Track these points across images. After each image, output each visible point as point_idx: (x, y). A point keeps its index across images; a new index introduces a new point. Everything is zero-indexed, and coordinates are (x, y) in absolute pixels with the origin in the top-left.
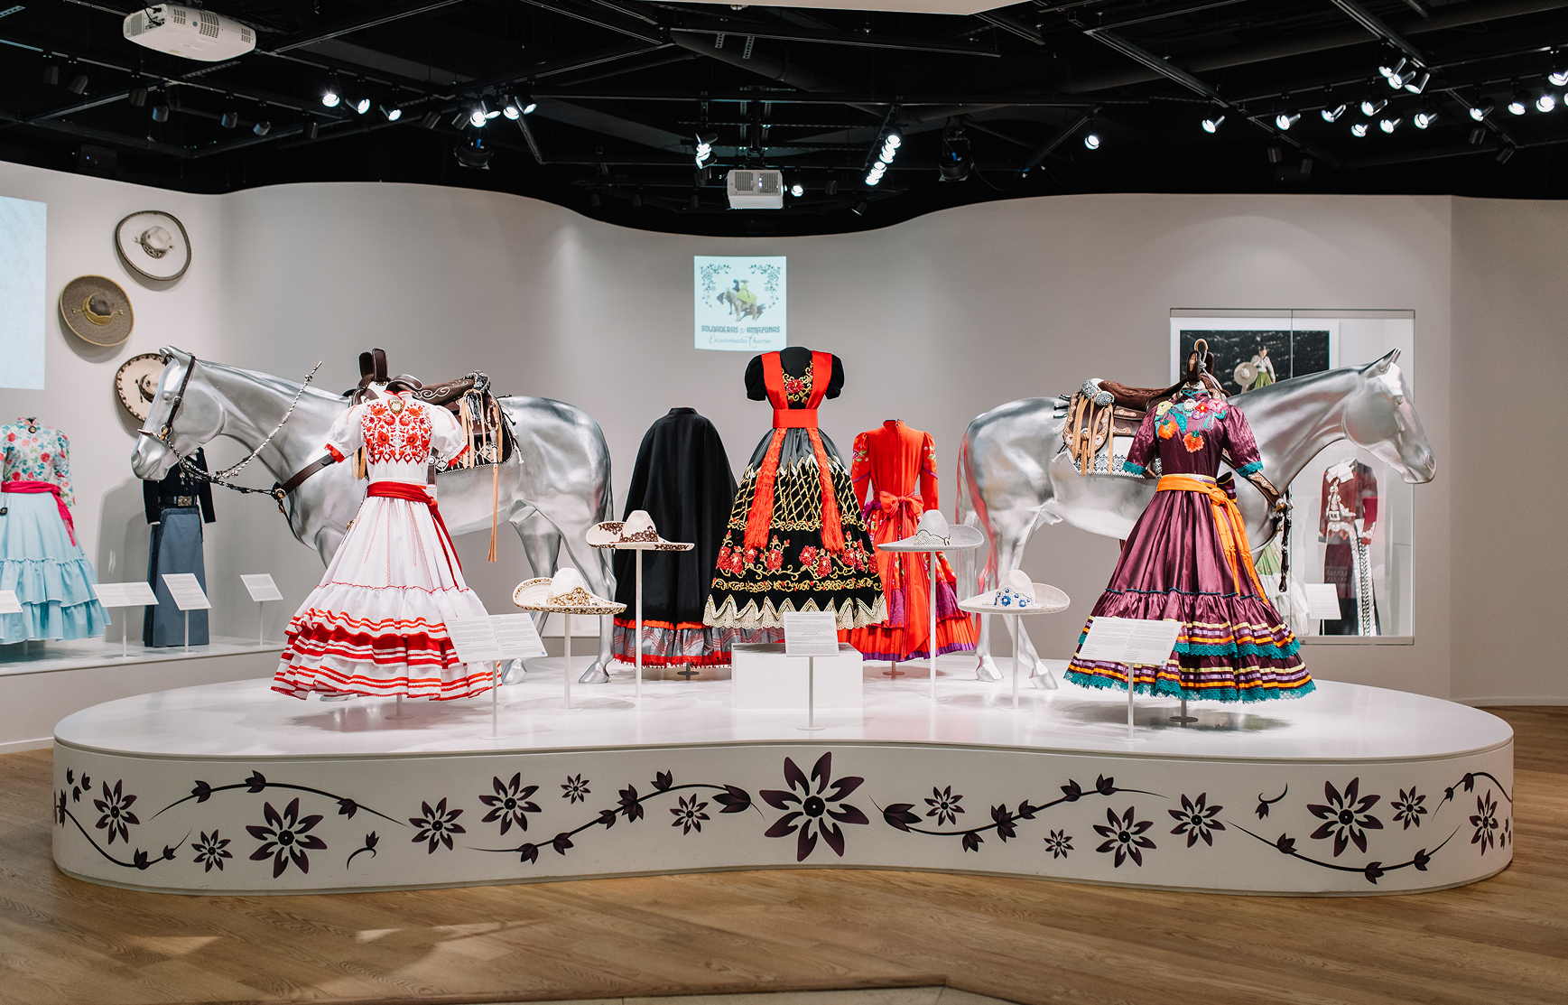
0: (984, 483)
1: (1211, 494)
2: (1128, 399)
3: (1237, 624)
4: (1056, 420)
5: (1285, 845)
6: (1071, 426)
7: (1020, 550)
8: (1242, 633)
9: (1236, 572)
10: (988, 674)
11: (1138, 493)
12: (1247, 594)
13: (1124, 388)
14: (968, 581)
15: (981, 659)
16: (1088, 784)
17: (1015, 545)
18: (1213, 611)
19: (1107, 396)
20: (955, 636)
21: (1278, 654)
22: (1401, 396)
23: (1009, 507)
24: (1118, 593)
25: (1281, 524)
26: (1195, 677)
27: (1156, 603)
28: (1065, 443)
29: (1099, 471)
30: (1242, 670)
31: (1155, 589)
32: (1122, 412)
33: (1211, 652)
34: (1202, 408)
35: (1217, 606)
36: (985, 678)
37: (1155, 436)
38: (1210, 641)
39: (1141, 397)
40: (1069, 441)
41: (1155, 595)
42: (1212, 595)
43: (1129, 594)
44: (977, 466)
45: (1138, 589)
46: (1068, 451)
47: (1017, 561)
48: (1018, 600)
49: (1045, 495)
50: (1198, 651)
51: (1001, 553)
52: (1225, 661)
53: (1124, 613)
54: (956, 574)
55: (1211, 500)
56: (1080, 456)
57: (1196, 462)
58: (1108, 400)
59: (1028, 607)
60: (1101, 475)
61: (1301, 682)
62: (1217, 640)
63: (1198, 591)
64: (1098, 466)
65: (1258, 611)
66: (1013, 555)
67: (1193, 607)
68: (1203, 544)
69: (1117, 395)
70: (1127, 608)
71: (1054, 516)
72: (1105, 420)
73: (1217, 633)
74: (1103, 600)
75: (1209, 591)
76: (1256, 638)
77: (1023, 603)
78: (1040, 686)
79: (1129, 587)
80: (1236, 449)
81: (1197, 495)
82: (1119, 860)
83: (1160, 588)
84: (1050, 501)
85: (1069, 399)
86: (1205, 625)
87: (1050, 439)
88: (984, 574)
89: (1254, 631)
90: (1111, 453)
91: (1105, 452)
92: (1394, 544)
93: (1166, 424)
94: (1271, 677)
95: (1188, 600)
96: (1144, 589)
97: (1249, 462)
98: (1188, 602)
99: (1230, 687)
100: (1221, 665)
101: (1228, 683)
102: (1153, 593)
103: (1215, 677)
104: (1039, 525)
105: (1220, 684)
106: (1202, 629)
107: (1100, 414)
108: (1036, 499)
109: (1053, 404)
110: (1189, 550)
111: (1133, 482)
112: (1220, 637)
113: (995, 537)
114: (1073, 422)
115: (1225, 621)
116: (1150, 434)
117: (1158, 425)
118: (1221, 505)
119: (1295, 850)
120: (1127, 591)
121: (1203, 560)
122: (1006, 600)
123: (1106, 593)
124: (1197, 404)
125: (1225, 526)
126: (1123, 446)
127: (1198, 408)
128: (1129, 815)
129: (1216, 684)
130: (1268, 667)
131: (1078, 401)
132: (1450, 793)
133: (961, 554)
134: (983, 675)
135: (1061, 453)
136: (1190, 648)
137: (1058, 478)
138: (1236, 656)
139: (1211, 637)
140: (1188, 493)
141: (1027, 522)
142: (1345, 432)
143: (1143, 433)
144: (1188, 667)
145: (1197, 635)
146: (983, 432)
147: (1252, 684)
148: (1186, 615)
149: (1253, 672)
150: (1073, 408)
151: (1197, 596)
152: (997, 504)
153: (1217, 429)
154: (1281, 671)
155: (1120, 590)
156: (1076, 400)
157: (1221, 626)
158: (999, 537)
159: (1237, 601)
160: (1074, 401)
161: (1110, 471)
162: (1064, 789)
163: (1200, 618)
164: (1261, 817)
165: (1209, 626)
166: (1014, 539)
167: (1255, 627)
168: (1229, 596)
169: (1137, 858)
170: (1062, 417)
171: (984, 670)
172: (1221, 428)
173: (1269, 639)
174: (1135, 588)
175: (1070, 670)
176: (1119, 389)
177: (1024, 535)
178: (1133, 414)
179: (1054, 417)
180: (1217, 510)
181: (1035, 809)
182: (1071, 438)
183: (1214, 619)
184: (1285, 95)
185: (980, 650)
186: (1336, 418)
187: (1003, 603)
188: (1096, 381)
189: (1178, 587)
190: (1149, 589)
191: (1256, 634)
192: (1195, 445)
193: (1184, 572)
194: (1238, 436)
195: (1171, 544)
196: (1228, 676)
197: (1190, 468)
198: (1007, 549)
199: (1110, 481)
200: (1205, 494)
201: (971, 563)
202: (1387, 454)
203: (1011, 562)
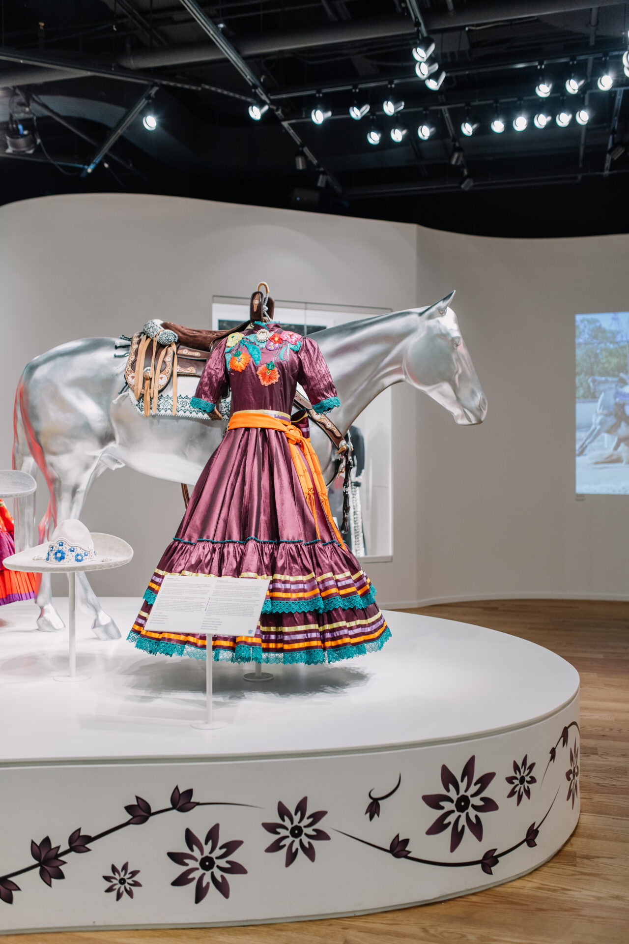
0: (42, 425)
1: (288, 432)
2: (191, 339)
3: (321, 574)
4: (117, 359)
5: (399, 848)
6: (133, 365)
7: (80, 497)
8: (327, 584)
9: (315, 515)
10: (49, 624)
11: (203, 435)
12: (327, 539)
13: (187, 329)
14: (27, 530)
15: (42, 608)
16: (159, 800)
17: (74, 491)
18: (295, 561)
19: (170, 335)
20: (14, 587)
21: (359, 603)
22: (458, 338)
23: (68, 451)
24: (188, 544)
25: (343, 465)
26: (277, 637)
27: (232, 554)
28: (127, 383)
29: (163, 412)
30: (328, 627)
31: (230, 537)
32: (185, 351)
33: (296, 608)
34: (276, 339)
35: (299, 555)
36: (46, 628)
37: (226, 369)
38: (294, 596)
39: (205, 338)
40: (131, 381)
41: (231, 545)
42: (294, 543)
43: (201, 545)
44: (33, 408)
45: (211, 539)
46: (130, 392)
47: (77, 509)
48: (74, 554)
49: (106, 438)
50: (281, 608)
51: (60, 500)
52: (310, 617)
53: (196, 568)
54: (14, 522)
55: (288, 439)
56: (142, 396)
57: (271, 396)
58: (172, 338)
59: (86, 562)
60: (165, 417)
61: (381, 631)
62: (301, 595)
63: (278, 539)
64: (161, 407)
65: (341, 559)
66: (72, 502)
67: (273, 559)
68: (282, 487)
69: (181, 335)
70: (199, 561)
71: (115, 461)
72: (169, 359)
73: (301, 586)
74: (171, 552)
75: (290, 539)
76: (340, 588)
77: (80, 558)
78: (103, 636)
79: (201, 536)
80: (312, 383)
81: (272, 433)
82: (200, 894)
83: (236, 536)
84: (111, 445)
85: (130, 339)
86: (288, 578)
87: (110, 381)
88: (44, 521)
89: (337, 581)
90: (175, 393)
91: (168, 392)
92: (373, 486)
93: (237, 355)
94: (357, 631)
95: (267, 549)
96: (218, 538)
97: (326, 397)
98: (267, 551)
99: (316, 647)
100: (306, 622)
101: (314, 643)
102: (229, 542)
103: (300, 637)
104: (101, 471)
105: (306, 644)
106: (285, 582)
107: (163, 353)
108: (96, 443)
109: (114, 343)
110: (266, 493)
111: (198, 424)
112: (304, 591)
113: (54, 484)
114: (135, 361)
115: (309, 572)
116: (220, 367)
117: (228, 357)
118: (297, 444)
119: (409, 852)
120: (199, 541)
121: (282, 504)
122: (59, 555)
123: (174, 543)
124: (271, 335)
125: (302, 466)
126: (188, 386)
127: (272, 339)
128: (213, 835)
129: (301, 645)
130: (353, 620)
131: (140, 341)
132: (553, 752)
133: (20, 502)
134: (43, 625)
135: (123, 394)
136: (272, 605)
137: (119, 421)
138: (321, 611)
139: (294, 591)
140: (263, 430)
141: (87, 467)
142: (405, 374)
143: (212, 366)
144: (269, 625)
145: (279, 590)
146: (39, 373)
147: (340, 642)
148: (267, 567)
149: (340, 628)
150: (135, 347)
151: (278, 544)
152: (54, 448)
153: (292, 362)
154: (364, 622)
155: (190, 540)
156: (138, 339)
157: (305, 578)
158: (57, 483)
159: (320, 549)
160: (136, 340)
161: (174, 413)
162: (129, 809)
163: (282, 570)
164: (371, 818)
165: (292, 579)
166: (73, 484)
167: (338, 577)
168: (311, 544)
169: (223, 888)
170: (123, 356)
171: (45, 620)
172: (297, 361)
173: (353, 589)
174: (208, 537)
175: (134, 631)
176: (182, 329)
177: (85, 481)
178: (197, 354)
179: (115, 356)
180: (294, 450)
181: (89, 839)
182: (133, 377)
183: (297, 570)
184: (319, 92)
185: (41, 600)
186: (397, 360)
187: (56, 558)
188: (158, 322)
189: (256, 535)
190: (224, 538)
191: (340, 584)
192: (270, 378)
193: (263, 518)
194: (314, 369)
195: (247, 487)
196: (314, 635)
197: (265, 404)
198: (66, 496)
199: (174, 423)
200: (281, 432)
201: (29, 511)
202: (443, 395)
203: (71, 509)
